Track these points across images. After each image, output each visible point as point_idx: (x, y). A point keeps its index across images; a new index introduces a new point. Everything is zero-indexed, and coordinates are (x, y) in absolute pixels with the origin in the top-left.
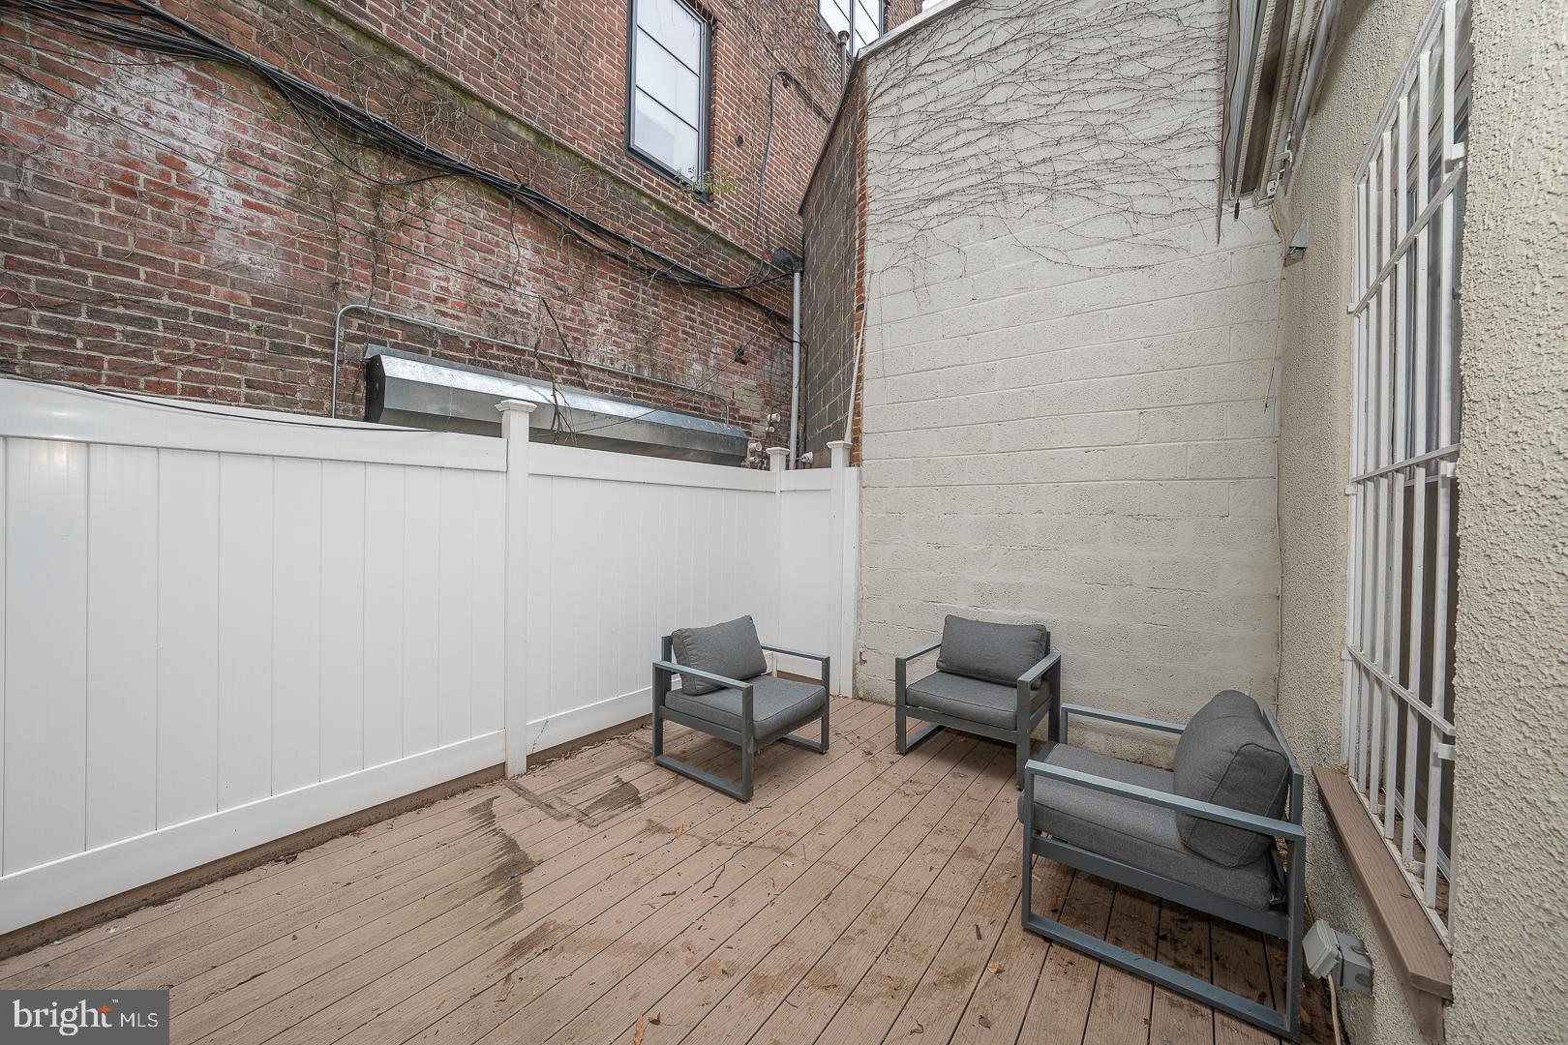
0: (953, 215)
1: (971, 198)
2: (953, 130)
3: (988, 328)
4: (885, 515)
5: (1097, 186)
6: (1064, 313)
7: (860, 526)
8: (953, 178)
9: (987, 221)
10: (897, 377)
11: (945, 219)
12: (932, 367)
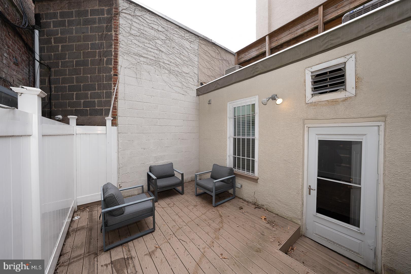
0: (148, 64)
1: (152, 62)
2: (148, 42)
3: (156, 96)
4: (127, 141)
5: (177, 75)
6: (172, 98)
7: (118, 145)
8: (147, 54)
9: (157, 71)
10: (131, 101)
11: (145, 64)
12: (142, 101)
